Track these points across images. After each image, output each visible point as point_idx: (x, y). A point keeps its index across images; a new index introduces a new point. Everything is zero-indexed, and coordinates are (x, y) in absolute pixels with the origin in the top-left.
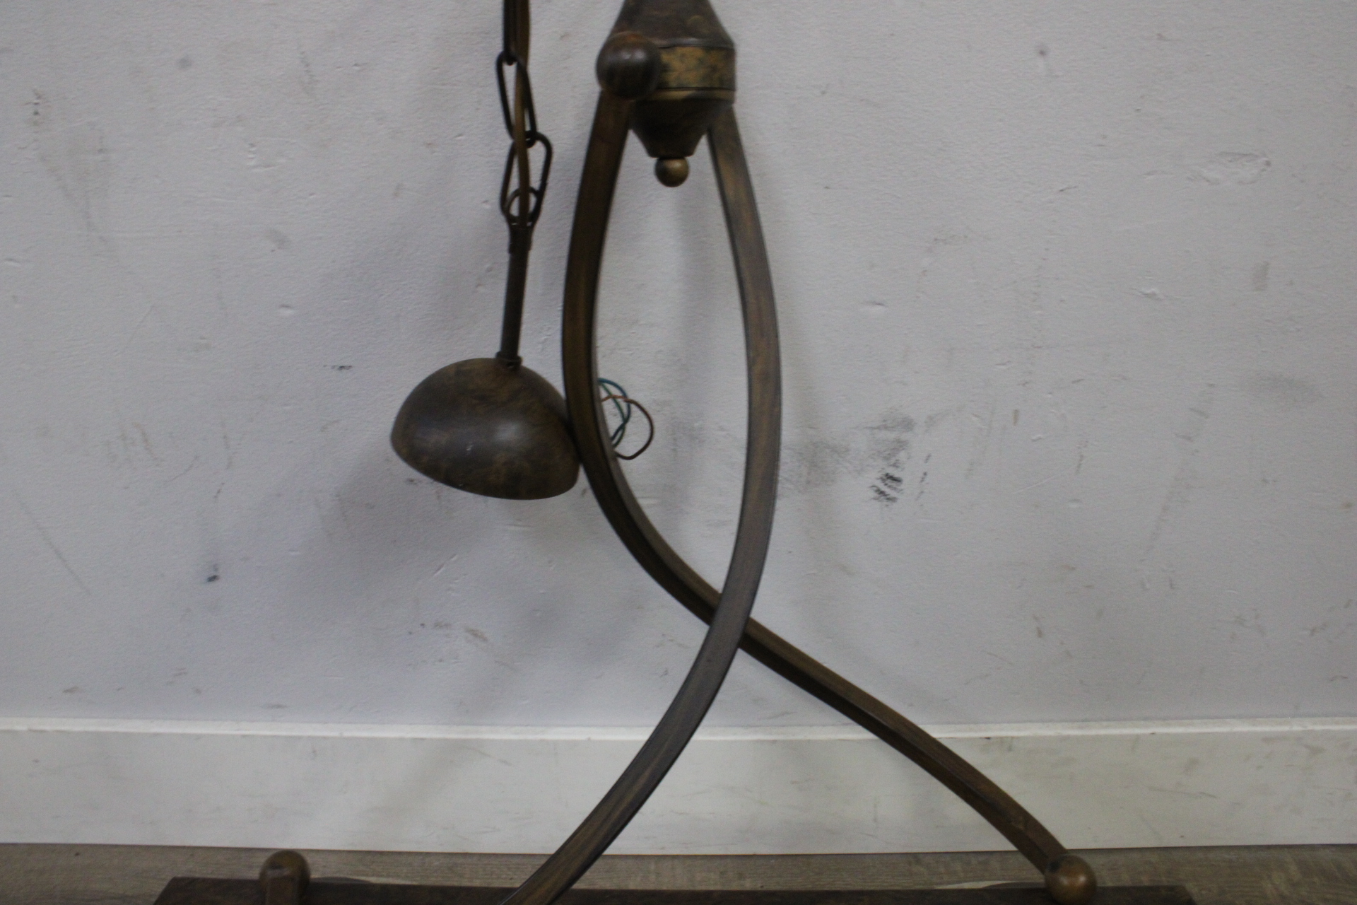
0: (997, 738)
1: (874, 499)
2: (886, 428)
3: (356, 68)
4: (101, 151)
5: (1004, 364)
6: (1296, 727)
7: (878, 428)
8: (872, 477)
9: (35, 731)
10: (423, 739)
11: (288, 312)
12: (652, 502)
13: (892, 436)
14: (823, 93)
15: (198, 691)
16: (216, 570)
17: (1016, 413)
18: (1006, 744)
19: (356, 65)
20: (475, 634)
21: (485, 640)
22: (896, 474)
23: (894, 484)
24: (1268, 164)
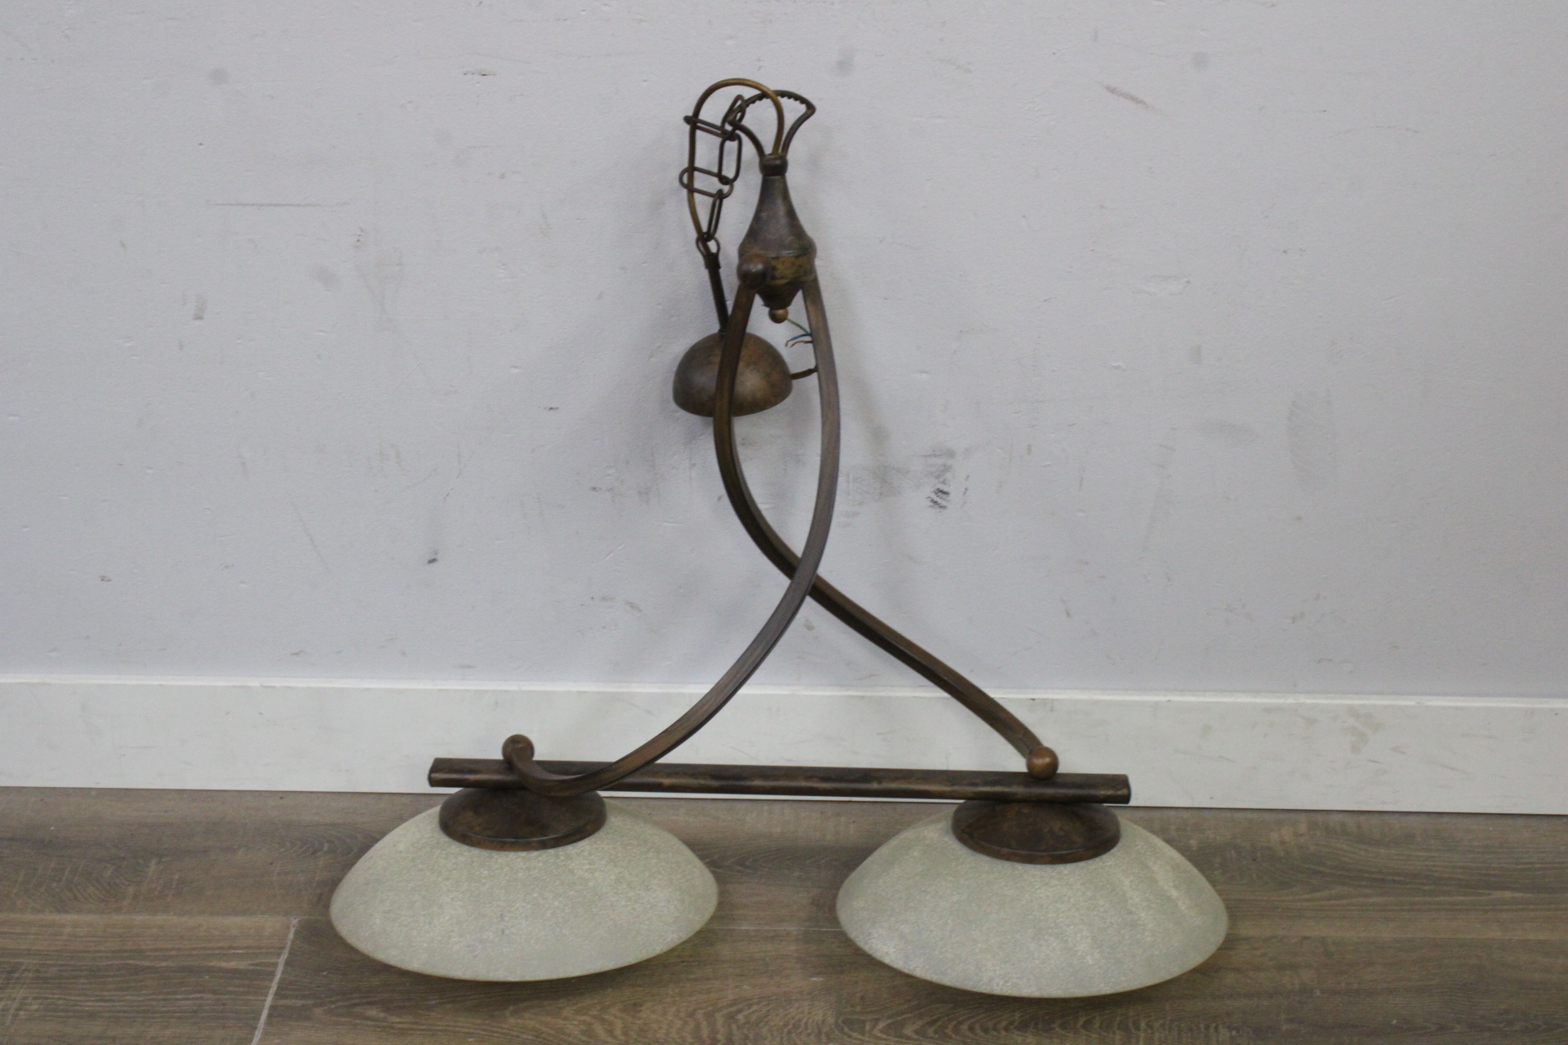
0: (1039, 699)
1: (931, 506)
2: (935, 456)
3: (579, 221)
4: (398, 265)
5: (1016, 413)
6: (1291, 700)
7: (930, 456)
8: (928, 491)
9: (265, 687)
10: (585, 692)
11: (516, 371)
12: (766, 506)
13: (940, 461)
14: (881, 241)
15: (404, 654)
16: (436, 554)
17: (1029, 446)
18: (1049, 706)
19: (578, 219)
20: (632, 605)
21: (640, 611)
22: (945, 489)
23: (944, 496)
24: (1188, 282)
